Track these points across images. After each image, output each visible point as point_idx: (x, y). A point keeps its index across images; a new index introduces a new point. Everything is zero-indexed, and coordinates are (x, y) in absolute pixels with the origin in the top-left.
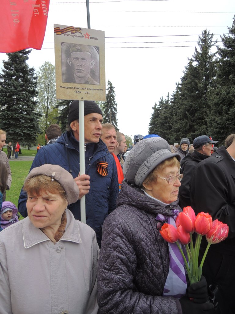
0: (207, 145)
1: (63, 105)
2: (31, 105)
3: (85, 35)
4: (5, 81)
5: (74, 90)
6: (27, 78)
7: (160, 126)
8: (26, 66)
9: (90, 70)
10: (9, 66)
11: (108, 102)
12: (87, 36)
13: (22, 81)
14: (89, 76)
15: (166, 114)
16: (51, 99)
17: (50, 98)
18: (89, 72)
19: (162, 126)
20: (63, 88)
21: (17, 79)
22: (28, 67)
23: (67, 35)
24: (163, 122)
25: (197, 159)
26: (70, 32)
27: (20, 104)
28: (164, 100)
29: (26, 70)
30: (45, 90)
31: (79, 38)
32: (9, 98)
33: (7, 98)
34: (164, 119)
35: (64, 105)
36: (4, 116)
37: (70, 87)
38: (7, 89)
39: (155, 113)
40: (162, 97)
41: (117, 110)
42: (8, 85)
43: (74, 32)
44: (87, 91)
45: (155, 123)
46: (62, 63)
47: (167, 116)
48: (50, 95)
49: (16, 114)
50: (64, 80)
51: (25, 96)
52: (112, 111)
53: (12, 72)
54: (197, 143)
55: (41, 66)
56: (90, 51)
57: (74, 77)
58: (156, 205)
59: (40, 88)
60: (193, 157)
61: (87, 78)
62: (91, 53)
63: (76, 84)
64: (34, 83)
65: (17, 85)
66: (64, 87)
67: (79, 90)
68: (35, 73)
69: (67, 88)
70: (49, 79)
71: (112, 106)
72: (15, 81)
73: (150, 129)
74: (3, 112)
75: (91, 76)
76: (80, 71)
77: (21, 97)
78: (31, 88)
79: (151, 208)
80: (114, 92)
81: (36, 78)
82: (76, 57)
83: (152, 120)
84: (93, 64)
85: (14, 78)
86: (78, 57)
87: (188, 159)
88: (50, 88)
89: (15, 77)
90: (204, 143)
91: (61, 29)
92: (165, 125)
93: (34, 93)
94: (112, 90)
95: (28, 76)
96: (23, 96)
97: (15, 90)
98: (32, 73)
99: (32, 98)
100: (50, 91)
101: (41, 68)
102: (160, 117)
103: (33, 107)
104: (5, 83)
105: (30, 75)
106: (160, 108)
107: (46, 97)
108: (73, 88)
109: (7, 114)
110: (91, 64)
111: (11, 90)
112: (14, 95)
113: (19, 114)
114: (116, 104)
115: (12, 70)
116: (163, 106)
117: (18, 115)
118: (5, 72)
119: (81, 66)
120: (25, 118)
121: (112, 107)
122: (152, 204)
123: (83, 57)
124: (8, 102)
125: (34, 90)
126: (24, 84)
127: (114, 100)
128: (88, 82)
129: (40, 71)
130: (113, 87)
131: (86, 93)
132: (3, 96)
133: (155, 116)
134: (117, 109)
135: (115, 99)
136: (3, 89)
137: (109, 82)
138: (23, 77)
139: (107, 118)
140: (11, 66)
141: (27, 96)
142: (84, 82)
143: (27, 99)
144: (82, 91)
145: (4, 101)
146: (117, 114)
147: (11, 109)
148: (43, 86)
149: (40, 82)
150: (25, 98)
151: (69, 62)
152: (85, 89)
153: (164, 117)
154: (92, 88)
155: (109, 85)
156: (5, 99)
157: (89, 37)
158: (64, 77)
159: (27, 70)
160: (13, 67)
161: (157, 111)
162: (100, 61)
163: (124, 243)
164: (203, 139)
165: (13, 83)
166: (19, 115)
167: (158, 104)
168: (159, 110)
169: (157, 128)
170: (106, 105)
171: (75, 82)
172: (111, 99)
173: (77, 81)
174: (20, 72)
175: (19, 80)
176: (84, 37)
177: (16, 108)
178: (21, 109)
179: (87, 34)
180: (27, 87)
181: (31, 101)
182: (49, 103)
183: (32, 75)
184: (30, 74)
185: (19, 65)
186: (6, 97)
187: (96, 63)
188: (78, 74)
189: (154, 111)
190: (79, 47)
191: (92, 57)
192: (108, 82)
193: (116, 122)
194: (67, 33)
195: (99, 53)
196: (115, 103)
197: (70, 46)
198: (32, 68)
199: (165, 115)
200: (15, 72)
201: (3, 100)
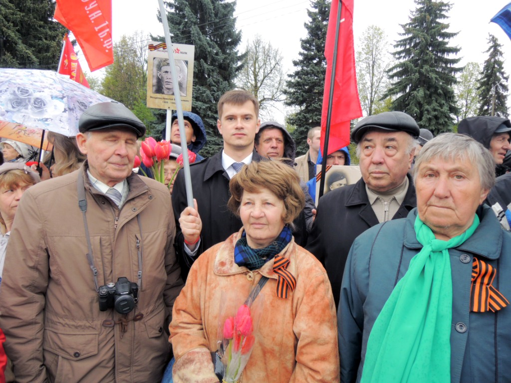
1: (394, 93)
4: (303, 69)
5: (163, 100)
10: (308, 45)
11: (488, 76)
16: (377, 87)
17: (375, 83)
21: (318, 63)
30: (368, 73)
32: (308, 92)
33: (304, 94)
35: (397, 93)
36: (301, 120)
38: (305, 79)
41: (507, 90)
42: (307, 73)
48: (375, 79)
49: (316, 115)
50: (154, 91)
52: (497, 92)
53: (313, 53)
56: (179, 65)
57: (163, 88)
59: (360, 70)
62: (179, 67)
65: (318, 72)
66: (154, 97)
67: (166, 101)
69: (157, 98)
70: (374, 53)
71: (497, 82)
72: (316, 65)
76: (168, 83)
80: (501, 54)
82: (166, 70)
84: (181, 77)
85: (315, 62)
86: (168, 70)
88: (375, 68)
89: (317, 59)
94: (498, 51)
100: (376, 72)
104: (302, 71)
107: (369, 84)
108: (161, 98)
109: (305, 117)
110: (179, 77)
111: (310, 80)
112: (314, 88)
114: (507, 79)
115: (312, 50)
117: (318, 117)
118: (302, 55)
119: (170, 78)
121: (498, 84)
124: (306, 100)
127: (502, 71)
129: (360, 44)
130: (499, 45)
131: (172, 103)
132: (300, 91)
134: (509, 88)
135: (503, 68)
136: (301, 81)
137: (490, 36)
139: (486, 108)
140: (311, 45)
142: (171, 93)
144: (169, 101)
145: (301, 99)
146: (508, 98)
147: (310, 109)
148: (365, 66)
149: (360, 61)
151: (160, 75)
152: (172, 100)
155: (490, 42)
156: (303, 96)
157: (179, 52)
160: (314, 46)
165: (312, 70)
170: (484, 82)
171: (163, 93)
172: (495, 69)
173: (165, 92)
175: (323, 63)
177: (316, 108)
182: (373, 93)
187: (184, 76)
188: (167, 86)
190: (169, 62)
191: (180, 70)
192: (488, 37)
193: (507, 114)
194: (159, 49)
195: (187, 67)
196: (505, 76)
197: (161, 61)
200: (316, 52)
201: (299, 97)
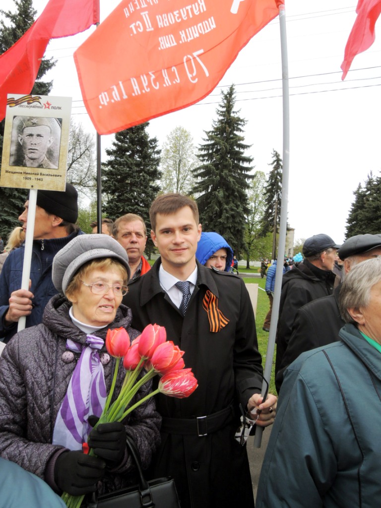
0: (329, 252)
2: (151, 192)
3: (44, 104)
4: (116, 159)
5: (24, 176)
6: (146, 152)
7: (365, 224)
8: (145, 135)
9: (46, 150)
10: (122, 137)
11: (272, 185)
12: (47, 106)
13: (139, 158)
14: (44, 157)
15: (377, 202)
16: (183, 183)
17: (181, 180)
18: (45, 153)
19: (369, 223)
20: (9, 172)
21: (132, 156)
22: (149, 137)
23: (22, 106)
24: (372, 217)
25: (309, 277)
26: (26, 103)
27: (135, 191)
28: (374, 179)
29: (145, 141)
30: (174, 170)
31: (36, 109)
32: (121, 182)
33: (117, 183)
34: (374, 211)
35: (201, 192)
36: (112, 209)
37: (18, 171)
38: (118, 169)
39: (357, 202)
40: (371, 173)
42: (120, 164)
43: (31, 102)
44: (39, 177)
45: (357, 218)
46: (12, 142)
47: (378, 207)
48: (180, 176)
49: (128, 205)
50: (11, 162)
51: (141, 179)
53: (126, 145)
54: (311, 248)
55: (169, 134)
56: (49, 125)
57: (24, 158)
58: (65, 326)
59: (168, 166)
60: (303, 272)
61: (42, 160)
62: (50, 128)
63: (26, 168)
64: (157, 160)
65: (131, 164)
66: (11, 171)
67: (29, 176)
68: (157, 145)
69: (15, 173)
70: (180, 153)
71: (279, 191)
72: (130, 157)
73: (347, 229)
74: (110, 204)
75: (47, 158)
76: (32, 150)
77: (137, 180)
78: (152, 168)
79: (56, 328)
80: (282, 167)
81: (158, 152)
82: (30, 133)
83: (353, 213)
84: (52, 142)
85: (128, 154)
86: (33, 133)
87: (294, 276)
88: (181, 166)
89: (130, 152)
90: (325, 249)
91: (15, 99)
92: (375, 221)
93: (155, 175)
94: (280, 165)
95: (148, 149)
96: (140, 179)
97: (130, 171)
98: (154, 145)
99: (152, 182)
100: (181, 171)
101: (170, 137)
102: (366, 208)
103: (152, 195)
104: (115, 161)
105: (151, 148)
106: (366, 192)
107: (175, 180)
108: (21, 173)
109: (116, 206)
110: (49, 142)
111: (123, 171)
112: (127, 179)
113: (133, 205)
115: (126, 143)
116: (373, 189)
117: (130, 207)
118: (116, 146)
119: (35, 144)
120: (141, 211)
121: (280, 193)
122: (59, 324)
123: (39, 133)
124: (118, 189)
125: (156, 171)
126: (141, 162)
128: (42, 165)
129: (168, 142)
130: (281, 160)
131: (38, 179)
132: (113, 180)
133: (357, 206)
135: (283, 179)
136: (114, 170)
137: (274, 151)
138: (140, 152)
139: (270, 211)
140: (125, 137)
141: (144, 179)
142: (36, 165)
143: (144, 183)
144: (33, 177)
145: (113, 188)
147: (121, 198)
148: (171, 163)
149: (167, 158)
150: (142, 182)
151: (21, 140)
152: (38, 174)
153: (374, 208)
154: (47, 173)
155: (274, 157)
156: (115, 185)
157: (50, 107)
158: (13, 159)
159: (147, 142)
160: (127, 139)
161: (361, 197)
162: (62, 137)
163: (9, 368)
164: (322, 240)
165: (126, 161)
166: (132, 208)
167: (364, 185)
168: (365, 195)
169: (361, 227)
170: (269, 189)
171: (25, 165)
172: (278, 180)
173: (28, 164)
174: (137, 145)
175: (136, 156)
176: (44, 106)
177: (128, 198)
178: (135, 198)
179: (48, 103)
180: (146, 165)
181: (151, 187)
182: (179, 189)
183: (154, 148)
184: (151, 146)
185: (136, 134)
186: (116, 181)
187: (56, 139)
188: (30, 155)
189: (356, 198)
190: (35, 121)
191: (51, 132)
192: (273, 153)
194: (22, 104)
195: (61, 127)
197: (24, 120)
198: (154, 138)
199: (374, 205)
200: (130, 145)
201: (111, 186)
